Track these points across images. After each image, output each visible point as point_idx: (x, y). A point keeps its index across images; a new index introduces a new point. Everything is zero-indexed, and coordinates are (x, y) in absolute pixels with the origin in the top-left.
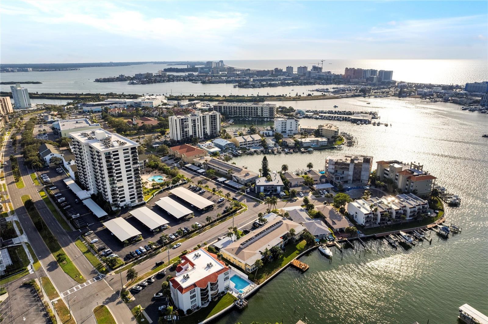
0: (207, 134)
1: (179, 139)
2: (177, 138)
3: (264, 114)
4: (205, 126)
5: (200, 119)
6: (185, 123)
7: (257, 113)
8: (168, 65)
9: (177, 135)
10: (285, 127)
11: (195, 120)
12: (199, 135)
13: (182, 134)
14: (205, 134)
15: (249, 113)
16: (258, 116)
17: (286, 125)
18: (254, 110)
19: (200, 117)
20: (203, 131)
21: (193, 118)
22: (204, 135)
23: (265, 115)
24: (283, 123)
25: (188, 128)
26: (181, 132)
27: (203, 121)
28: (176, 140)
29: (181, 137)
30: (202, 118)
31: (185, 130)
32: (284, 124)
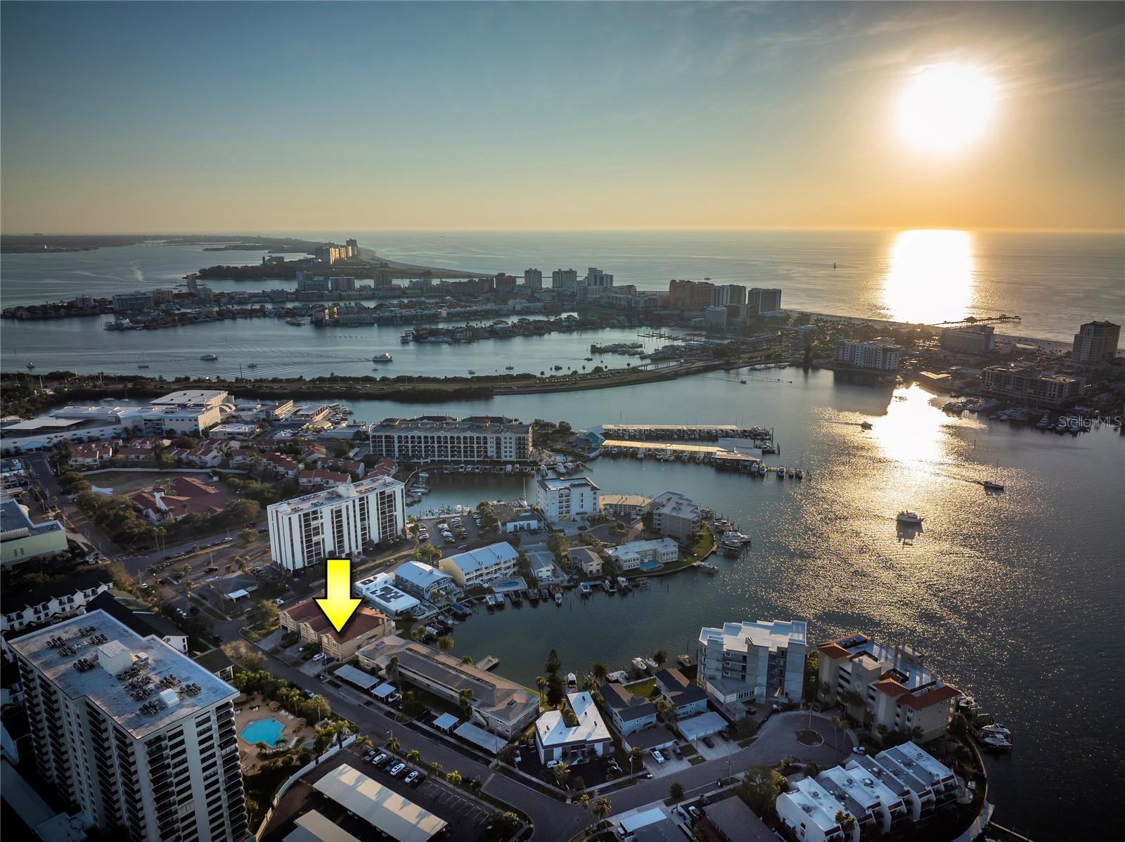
0: (371, 541)
1: (299, 565)
2: (294, 563)
3: (503, 454)
4: (366, 522)
5: (354, 506)
6: (315, 522)
7: (486, 452)
8: (207, 250)
9: (293, 556)
10: (568, 506)
11: (340, 511)
12: (350, 548)
13: (305, 550)
14: (367, 543)
15: (464, 452)
16: (489, 457)
17: (568, 501)
18: (477, 443)
19: (354, 501)
20: (363, 535)
21: (335, 505)
22: (363, 544)
23: (506, 456)
24: (561, 496)
25: (323, 533)
26: (303, 548)
27: (362, 509)
28: (292, 569)
29: (304, 560)
30: (357, 503)
31: (315, 539)
32: (564, 498)
